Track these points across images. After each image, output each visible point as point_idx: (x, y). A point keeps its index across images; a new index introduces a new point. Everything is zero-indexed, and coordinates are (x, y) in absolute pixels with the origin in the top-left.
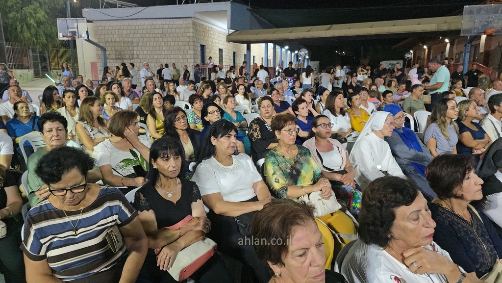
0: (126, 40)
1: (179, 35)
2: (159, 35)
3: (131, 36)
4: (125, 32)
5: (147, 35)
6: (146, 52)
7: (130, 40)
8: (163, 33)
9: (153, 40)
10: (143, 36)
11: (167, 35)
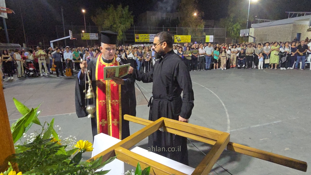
0: (265, 34)
3: (267, 32)
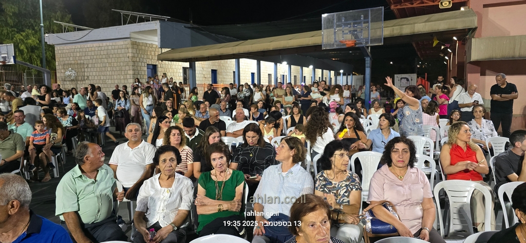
0: (79, 62)
1: (121, 56)
2: (104, 56)
3: (83, 58)
4: (78, 55)
5: (95, 57)
6: (94, 74)
7: (82, 62)
8: (107, 54)
9: (99, 61)
10: (92, 57)
11: (111, 56)
